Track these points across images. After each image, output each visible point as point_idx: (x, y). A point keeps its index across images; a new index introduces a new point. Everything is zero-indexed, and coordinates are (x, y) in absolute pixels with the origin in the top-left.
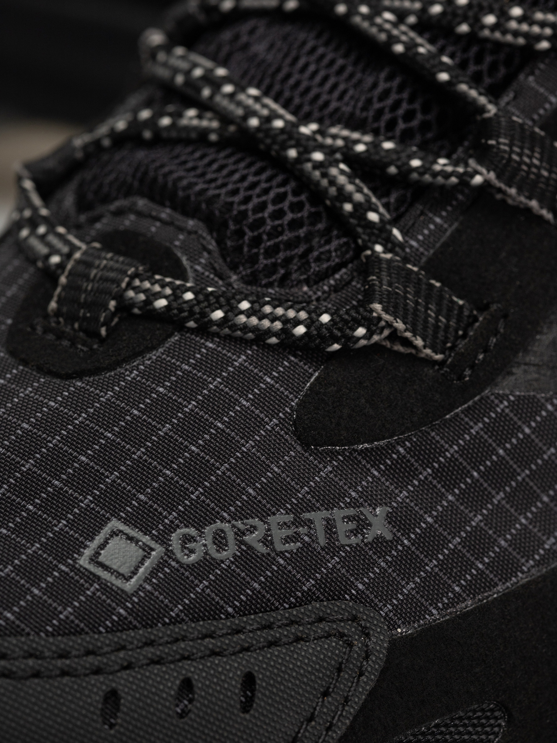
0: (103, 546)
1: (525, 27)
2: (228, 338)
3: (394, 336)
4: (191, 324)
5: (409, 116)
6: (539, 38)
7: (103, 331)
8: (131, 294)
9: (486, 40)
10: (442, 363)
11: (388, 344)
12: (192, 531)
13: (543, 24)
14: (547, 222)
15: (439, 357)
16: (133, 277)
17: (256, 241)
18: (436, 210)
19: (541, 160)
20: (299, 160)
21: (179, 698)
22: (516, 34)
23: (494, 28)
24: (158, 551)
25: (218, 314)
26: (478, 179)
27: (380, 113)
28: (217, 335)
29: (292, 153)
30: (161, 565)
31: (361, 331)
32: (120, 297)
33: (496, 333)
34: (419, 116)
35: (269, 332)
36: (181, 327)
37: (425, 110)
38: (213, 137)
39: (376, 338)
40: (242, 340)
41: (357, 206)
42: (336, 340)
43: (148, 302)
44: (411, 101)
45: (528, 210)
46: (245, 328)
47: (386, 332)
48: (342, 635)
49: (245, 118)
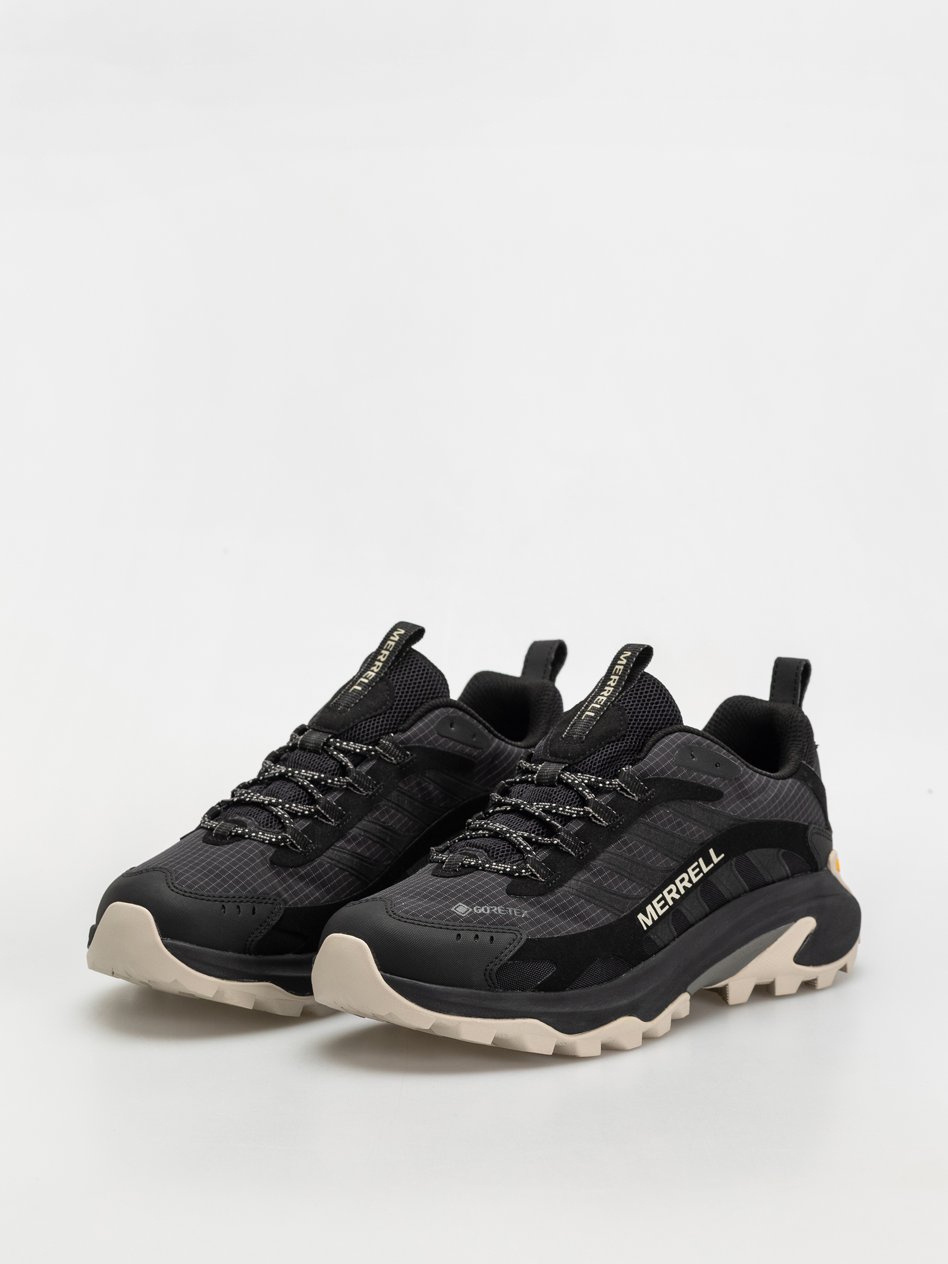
0: (458, 907)
1: (570, 811)
2: (490, 871)
3: (533, 875)
4: (480, 868)
5: (538, 830)
6: (574, 814)
7: (458, 870)
8: (465, 862)
9: (560, 814)
10: (544, 882)
11: (530, 876)
12: (479, 907)
13: (574, 810)
14: (573, 856)
15: (543, 880)
16: (466, 858)
17: (498, 854)
18: (544, 849)
19: (572, 840)
20: (509, 837)
21: (475, 938)
22: (567, 812)
23: (562, 811)
24: (471, 910)
25: (487, 865)
26: (555, 842)
27: (531, 829)
28: (487, 871)
29: (508, 835)
30: (471, 912)
31: (524, 871)
32: (462, 863)
33: (558, 877)
34: (541, 830)
35: (500, 870)
36: (478, 869)
37: (543, 829)
38: (487, 835)
39: (527, 874)
40: (493, 872)
41: (525, 846)
42: (517, 872)
43: (470, 863)
44: (539, 827)
45: (569, 852)
46: (494, 869)
47: (530, 873)
48: (515, 934)
49: (496, 829)
